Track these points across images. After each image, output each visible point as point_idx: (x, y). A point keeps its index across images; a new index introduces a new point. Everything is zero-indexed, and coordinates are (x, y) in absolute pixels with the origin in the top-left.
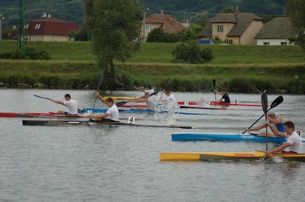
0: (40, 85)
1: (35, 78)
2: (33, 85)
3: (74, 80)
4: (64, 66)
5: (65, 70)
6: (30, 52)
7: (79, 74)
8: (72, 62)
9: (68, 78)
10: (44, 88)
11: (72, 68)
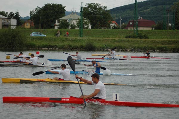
0: (157, 51)
1: (155, 48)
2: (154, 51)
3: (173, 48)
4: (168, 42)
5: (168, 44)
6: (139, 35)
7: (175, 45)
8: (171, 40)
9: (170, 47)
10: (160, 52)
11: (171, 43)
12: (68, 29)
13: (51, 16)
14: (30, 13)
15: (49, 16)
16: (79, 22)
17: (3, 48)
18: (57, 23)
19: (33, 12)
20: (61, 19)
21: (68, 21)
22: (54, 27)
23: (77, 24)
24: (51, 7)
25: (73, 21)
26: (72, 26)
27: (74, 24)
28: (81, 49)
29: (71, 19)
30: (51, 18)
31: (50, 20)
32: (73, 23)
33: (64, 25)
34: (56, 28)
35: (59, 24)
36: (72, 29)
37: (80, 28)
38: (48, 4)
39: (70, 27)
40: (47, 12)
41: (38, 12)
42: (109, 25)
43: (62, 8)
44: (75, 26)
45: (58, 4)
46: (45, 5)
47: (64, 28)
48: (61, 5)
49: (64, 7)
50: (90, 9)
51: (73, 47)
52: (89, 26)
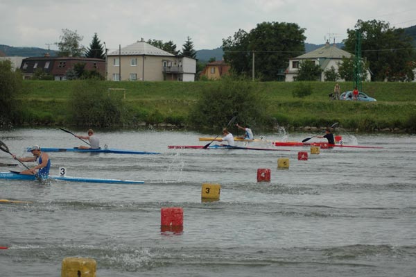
12: (318, 82)
13: (272, 50)
14: (222, 44)
15: (269, 51)
16: (344, 65)
17: (214, 126)
18: (291, 68)
19: (230, 42)
20: (303, 59)
21: (317, 63)
22: (284, 77)
23: (340, 69)
24: (273, 30)
25: (329, 62)
26: (328, 73)
27: (333, 70)
28: (396, 129)
29: (325, 58)
30: (273, 56)
31: (269, 59)
32: (332, 67)
33: (310, 72)
34: (289, 79)
35: (295, 70)
36: (328, 82)
37: (346, 80)
38: (265, 23)
39: (323, 77)
40: (262, 43)
41: (242, 42)
42: (411, 71)
43: (297, 31)
44: (336, 75)
45: (288, 24)
46: (258, 25)
47: (309, 80)
48: (295, 26)
49: (303, 31)
50: (365, 34)
51: (376, 123)
52: (366, 75)
